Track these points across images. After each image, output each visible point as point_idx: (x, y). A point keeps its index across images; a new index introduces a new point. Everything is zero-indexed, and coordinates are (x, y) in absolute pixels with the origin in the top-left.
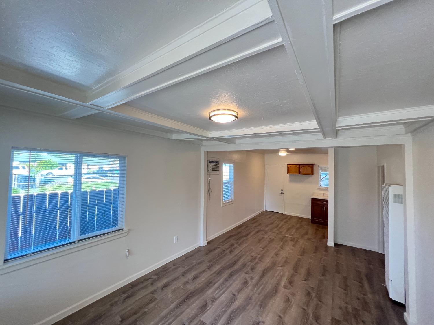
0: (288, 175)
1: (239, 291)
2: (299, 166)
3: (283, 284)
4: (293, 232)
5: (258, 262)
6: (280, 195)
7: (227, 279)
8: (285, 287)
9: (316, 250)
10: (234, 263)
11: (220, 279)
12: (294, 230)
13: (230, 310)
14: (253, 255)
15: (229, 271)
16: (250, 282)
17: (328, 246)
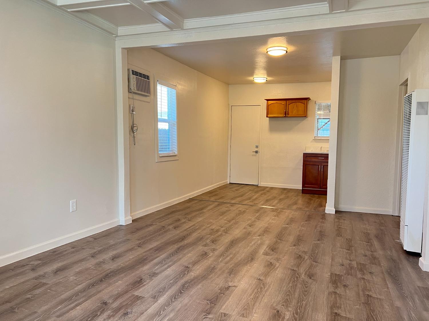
0: (268, 118)
1: (195, 263)
2: (285, 102)
3: (262, 251)
4: (275, 203)
5: (221, 234)
6: (253, 155)
7: (172, 254)
8: (266, 254)
9: (309, 218)
10: (183, 239)
11: (161, 255)
12: (276, 201)
13: (182, 281)
14: (214, 228)
15: (176, 246)
16: (211, 254)
17: (326, 213)
